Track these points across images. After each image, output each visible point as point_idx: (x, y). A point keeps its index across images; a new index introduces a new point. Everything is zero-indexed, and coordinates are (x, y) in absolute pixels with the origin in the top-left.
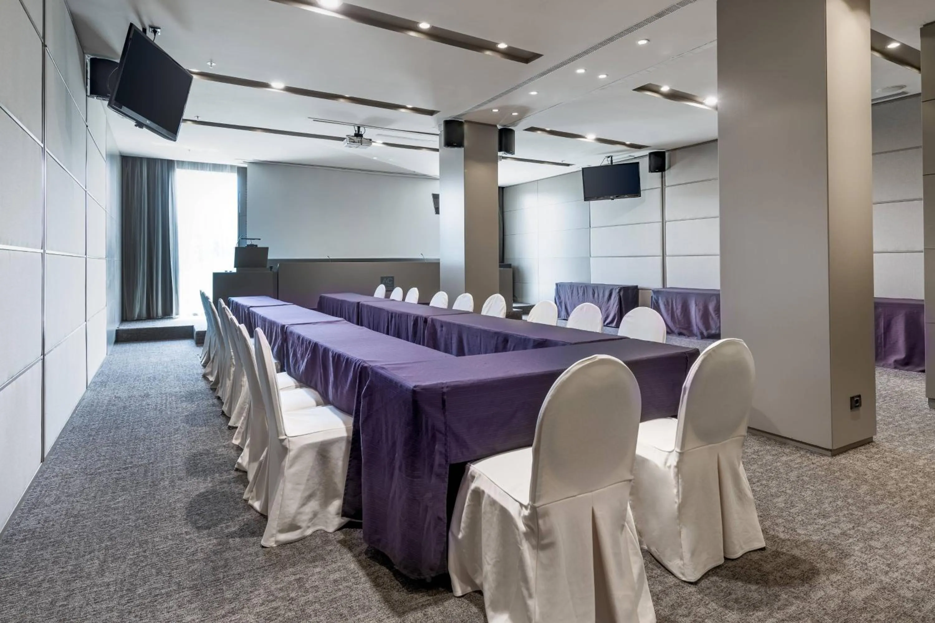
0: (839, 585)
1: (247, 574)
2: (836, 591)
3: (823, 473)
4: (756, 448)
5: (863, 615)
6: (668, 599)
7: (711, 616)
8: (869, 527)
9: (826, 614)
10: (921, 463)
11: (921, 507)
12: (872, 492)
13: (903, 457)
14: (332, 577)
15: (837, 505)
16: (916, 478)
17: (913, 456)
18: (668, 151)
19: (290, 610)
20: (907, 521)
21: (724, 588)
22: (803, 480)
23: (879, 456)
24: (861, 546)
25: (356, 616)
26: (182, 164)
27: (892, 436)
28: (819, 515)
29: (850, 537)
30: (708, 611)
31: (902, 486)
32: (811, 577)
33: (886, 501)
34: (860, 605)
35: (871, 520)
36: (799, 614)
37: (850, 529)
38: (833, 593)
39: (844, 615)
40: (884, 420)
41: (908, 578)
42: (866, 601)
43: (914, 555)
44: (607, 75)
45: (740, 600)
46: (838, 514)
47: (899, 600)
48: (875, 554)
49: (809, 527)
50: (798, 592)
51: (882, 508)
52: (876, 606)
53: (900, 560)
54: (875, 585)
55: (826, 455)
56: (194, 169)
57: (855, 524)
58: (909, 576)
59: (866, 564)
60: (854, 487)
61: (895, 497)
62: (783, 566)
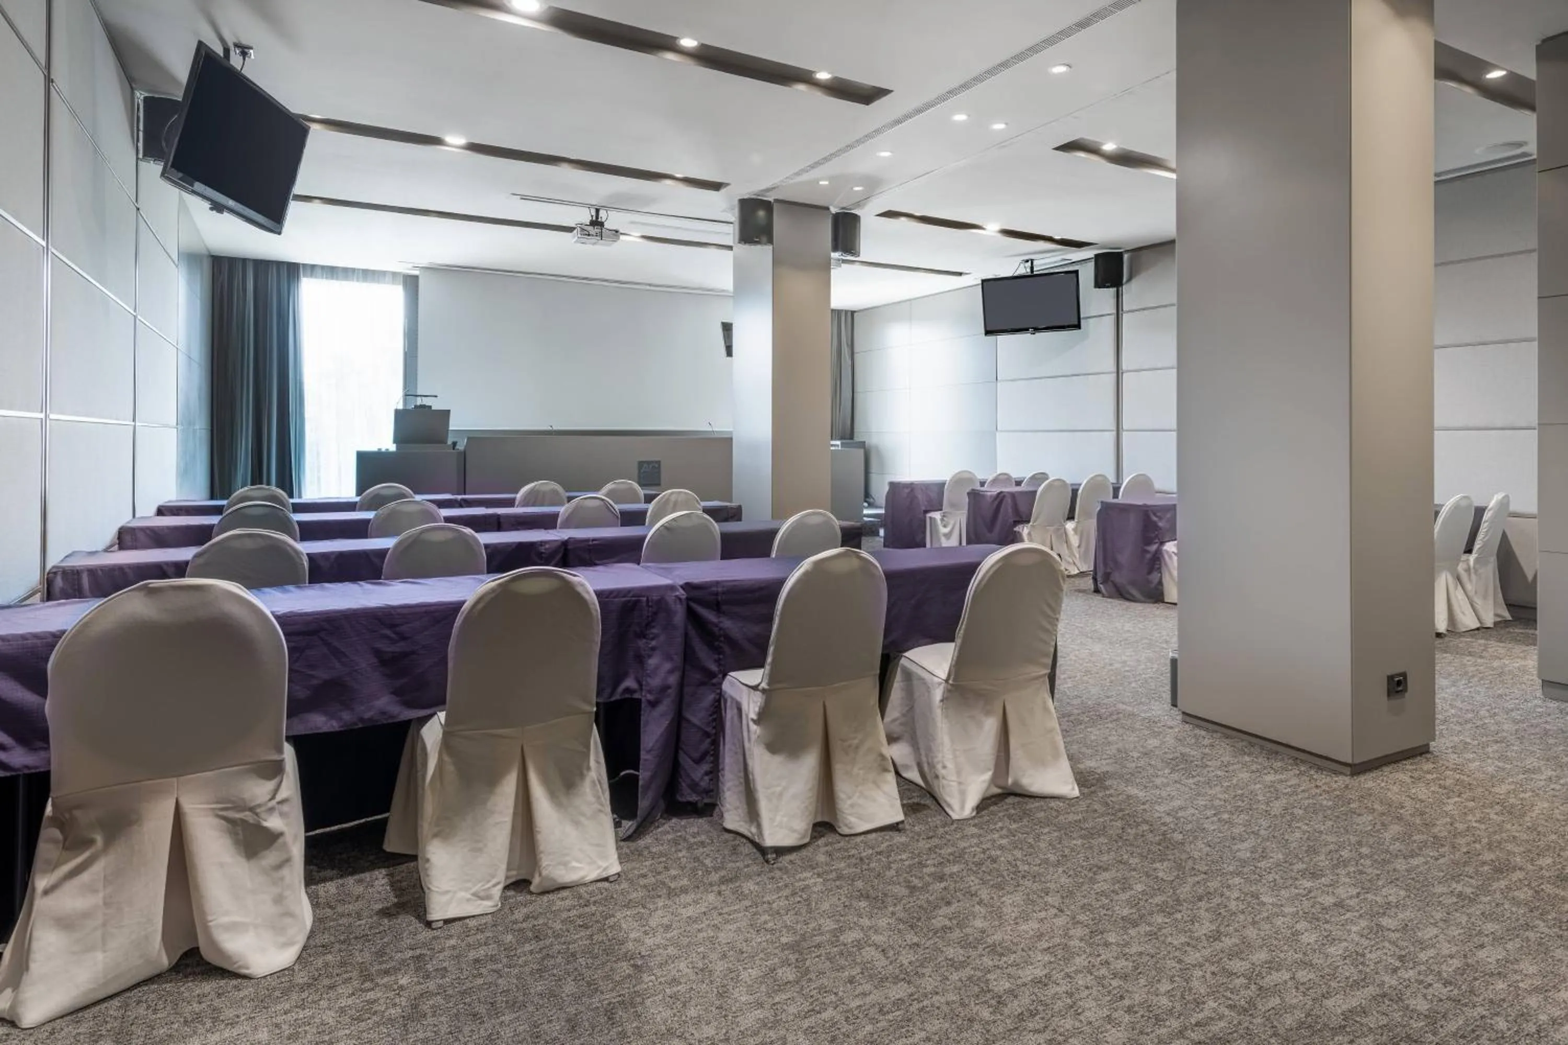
0: (1308, 989)
1: (337, 946)
2: (1301, 998)
3: (1331, 803)
4: (1226, 759)
5: (1336, 1039)
6: (1016, 1003)
7: (1080, 1033)
8: (1384, 894)
9: (1275, 1035)
10: (1502, 789)
11: (1484, 863)
12: (1405, 837)
13: (1474, 779)
14: (472, 955)
15: (1341, 856)
16: (1488, 814)
17: (1493, 777)
18: (1127, 251)
19: (395, 1005)
20: (1454, 885)
21: (1114, 988)
22: (1292, 814)
23: (1435, 776)
24: (1363, 925)
25: (498, 1018)
26: (312, 269)
27: (1466, 743)
28: (1303, 873)
29: (1348, 911)
30: (1077, 1024)
31: (1461, 827)
32: (1264, 975)
33: (1425, 851)
34: (1335, 1022)
35: (1391, 882)
36: (1230, 1033)
37: (1351, 897)
38: (1295, 1001)
39: (1304, 1037)
40: (1459, 717)
41: (1430, 979)
42: (1346, 1016)
43: (1449, 942)
44: (1006, 124)
45: (1136, 1009)
46: (1339, 871)
47: (1405, 1015)
48: (1384, 939)
49: (1283, 892)
50: (1237, 998)
51: (1416, 863)
52: (1362, 1025)
53: (1422, 949)
54: (1371, 990)
55: (1341, 773)
56: (332, 278)
57: (1363, 888)
58: (1431, 977)
59: (1363, 955)
60: (1378, 827)
61: (1442, 845)
62: (1221, 955)
